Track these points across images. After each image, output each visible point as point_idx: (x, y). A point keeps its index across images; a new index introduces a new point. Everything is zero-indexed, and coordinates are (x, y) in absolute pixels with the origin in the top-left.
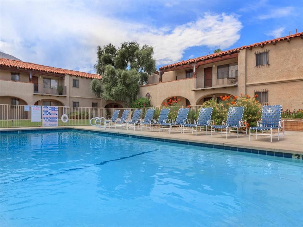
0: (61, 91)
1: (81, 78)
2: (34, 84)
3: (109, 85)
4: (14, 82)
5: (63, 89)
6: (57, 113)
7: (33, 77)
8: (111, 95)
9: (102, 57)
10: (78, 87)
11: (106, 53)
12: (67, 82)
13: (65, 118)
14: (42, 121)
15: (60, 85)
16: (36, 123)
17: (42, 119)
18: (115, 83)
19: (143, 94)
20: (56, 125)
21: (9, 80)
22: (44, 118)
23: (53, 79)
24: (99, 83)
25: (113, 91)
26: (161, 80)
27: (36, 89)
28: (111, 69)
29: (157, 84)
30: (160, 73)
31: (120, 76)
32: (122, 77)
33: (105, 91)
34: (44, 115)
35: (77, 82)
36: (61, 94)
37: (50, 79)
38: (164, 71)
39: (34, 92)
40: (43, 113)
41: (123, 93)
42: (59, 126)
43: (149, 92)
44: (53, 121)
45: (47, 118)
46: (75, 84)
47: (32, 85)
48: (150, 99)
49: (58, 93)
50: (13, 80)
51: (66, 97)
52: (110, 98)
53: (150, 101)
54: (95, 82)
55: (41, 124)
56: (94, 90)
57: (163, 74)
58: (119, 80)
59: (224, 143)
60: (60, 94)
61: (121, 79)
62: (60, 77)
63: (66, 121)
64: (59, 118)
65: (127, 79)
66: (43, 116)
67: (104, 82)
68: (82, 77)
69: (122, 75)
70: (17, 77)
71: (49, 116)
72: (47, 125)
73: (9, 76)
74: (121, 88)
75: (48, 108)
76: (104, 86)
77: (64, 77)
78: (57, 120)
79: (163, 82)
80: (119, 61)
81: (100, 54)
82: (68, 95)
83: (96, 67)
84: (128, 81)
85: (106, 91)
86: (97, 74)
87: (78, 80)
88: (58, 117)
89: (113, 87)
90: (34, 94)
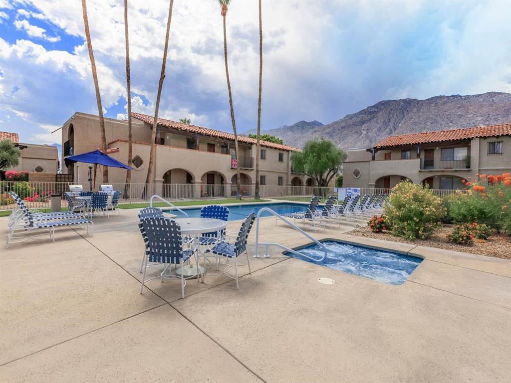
0: (468, 162)
4: (404, 161)
10: (501, 153)
12: (476, 148)
37: (454, 148)
51: (470, 170)
70: (408, 153)
73: (400, 154)
90: (420, 171)
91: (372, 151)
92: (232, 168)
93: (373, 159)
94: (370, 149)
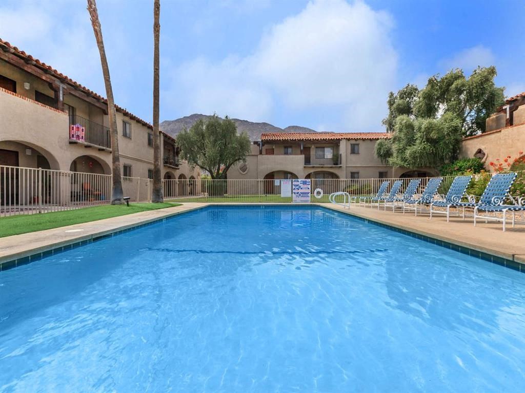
0: (336, 160)
1: (362, 141)
2: (305, 155)
3: (401, 145)
4: (286, 156)
5: (338, 158)
6: (309, 187)
7: (304, 148)
8: (404, 160)
9: (395, 106)
10: (358, 153)
11: (402, 98)
12: (344, 148)
13: (319, 193)
14: (292, 196)
15: (335, 153)
16: (286, 198)
17: (292, 194)
18: (411, 141)
19: (469, 153)
20: (308, 201)
21: (282, 154)
22: (294, 193)
23: (327, 147)
24: (387, 144)
25: (408, 153)
26: (510, 122)
27: (307, 161)
28: (405, 121)
29: (501, 131)
30: (508, 110)
31: (420, 128)
32: (423, 130)
33: (395, 155)
34: (294, 189)
35: (356, 147)
36: (337, 164)
37: (324, 148)
38: (518, 104)
39: (305, 164)
40: (294, 187)
41: (425, 154)
42: (311, 202)
43: (482, 147)
44: (305, 196)
45: (298, 193)
46: (354, 150)
47: (303, 156)
48: (483, 160)
49: (332, 163)
50: (286, 153)
51: (341, 167)
52: (402, 163)
53: (485, 162)
54: (381, 144)
55: (291, 199)
56: (380, 155)
57: (514, 111)
58: (419, 135)
59: (513, 256)
60: (334, 164)
61: (422, 133)
62: (334, 143)
63: (319, 197)
64: (311, 193)
65: (432, 132)
66: (294, 191)
67: (394, 142)
68: (364, 140)
69: (423, 126)
70: (290, 150)
71: (300, 191)
72: (298, 201)
73: (282, 150)
74: (422, 146)
75: (298, 181)
76: (395, 147)
77: (339, 143)
78: (309, 195)
79: (516, 126)
80: (421, 106)
81: (391, 103)
82: (343, 165)
83: (386, 122)
84: (433, 135)
85: (397, 154)
86: (387, 131)
87: (358, 145)
88: (310, 191)
89: (408, 147)
90: (305, 167)
91: (259, 144)
92: (71, 143)
93: (261, 153)
94: (257, 142)
